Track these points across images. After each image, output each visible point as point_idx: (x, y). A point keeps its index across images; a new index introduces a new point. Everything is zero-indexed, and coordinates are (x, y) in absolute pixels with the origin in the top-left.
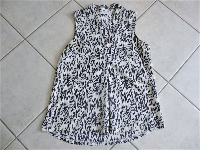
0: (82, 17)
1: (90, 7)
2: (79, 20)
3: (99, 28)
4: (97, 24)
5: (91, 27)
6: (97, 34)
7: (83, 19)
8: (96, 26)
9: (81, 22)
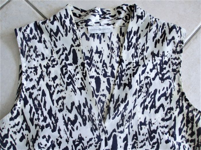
0: (40, 41)
1: (58, 16)
2: (32, 52)
3: (83, 73)
4: (80, 61)
5: (62, 70)
6: (78, 91)
7: (41, 47)
8: (77, 67)
9: (37, 56)
